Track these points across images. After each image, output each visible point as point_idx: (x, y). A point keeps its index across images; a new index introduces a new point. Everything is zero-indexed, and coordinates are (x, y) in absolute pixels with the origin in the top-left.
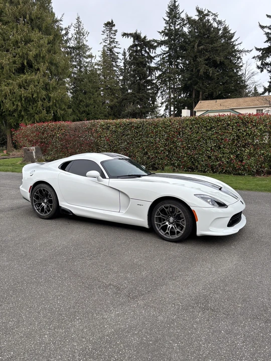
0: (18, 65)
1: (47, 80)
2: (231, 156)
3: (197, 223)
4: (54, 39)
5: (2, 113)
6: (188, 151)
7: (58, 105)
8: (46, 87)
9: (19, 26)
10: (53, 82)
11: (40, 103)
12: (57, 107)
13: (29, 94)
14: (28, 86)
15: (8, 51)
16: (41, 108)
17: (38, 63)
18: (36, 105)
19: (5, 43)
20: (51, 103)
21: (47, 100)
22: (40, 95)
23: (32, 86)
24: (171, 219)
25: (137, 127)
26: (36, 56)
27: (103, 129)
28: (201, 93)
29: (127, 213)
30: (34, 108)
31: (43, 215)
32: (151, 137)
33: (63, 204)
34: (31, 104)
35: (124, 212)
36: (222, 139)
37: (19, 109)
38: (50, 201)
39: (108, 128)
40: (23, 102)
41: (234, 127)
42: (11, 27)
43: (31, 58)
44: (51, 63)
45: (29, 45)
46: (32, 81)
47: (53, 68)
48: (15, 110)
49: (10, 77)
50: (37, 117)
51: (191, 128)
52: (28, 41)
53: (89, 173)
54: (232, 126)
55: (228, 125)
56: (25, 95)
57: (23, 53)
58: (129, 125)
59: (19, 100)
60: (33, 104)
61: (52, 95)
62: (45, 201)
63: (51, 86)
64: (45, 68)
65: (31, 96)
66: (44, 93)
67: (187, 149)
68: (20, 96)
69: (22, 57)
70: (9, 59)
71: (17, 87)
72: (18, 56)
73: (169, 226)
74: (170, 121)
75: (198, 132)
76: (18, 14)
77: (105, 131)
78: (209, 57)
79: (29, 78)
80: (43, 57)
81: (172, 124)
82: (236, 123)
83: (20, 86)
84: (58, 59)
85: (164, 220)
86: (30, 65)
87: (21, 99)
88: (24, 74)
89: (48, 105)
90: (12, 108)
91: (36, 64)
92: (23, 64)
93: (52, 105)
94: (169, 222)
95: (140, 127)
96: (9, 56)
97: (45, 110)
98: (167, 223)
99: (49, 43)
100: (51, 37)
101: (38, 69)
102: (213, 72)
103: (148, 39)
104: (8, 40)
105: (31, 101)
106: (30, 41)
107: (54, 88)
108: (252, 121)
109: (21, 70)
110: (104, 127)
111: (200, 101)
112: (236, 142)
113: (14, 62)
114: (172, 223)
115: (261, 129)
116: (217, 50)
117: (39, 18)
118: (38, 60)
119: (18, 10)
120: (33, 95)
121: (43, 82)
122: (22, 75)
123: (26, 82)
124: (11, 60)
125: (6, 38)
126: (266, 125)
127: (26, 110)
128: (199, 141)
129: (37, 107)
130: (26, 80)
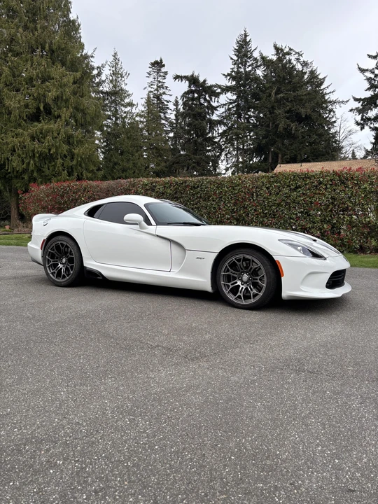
0: (32, 110)
1: (71, 132)
2: (325, 226)
3: (283, 279)
4: (82, 77)
5: (7, 174)
6: (265, 219)
7: (83, 165)
8: (69, 140)
9: (35, 58)
10: (78, 133)
11: (60, 161)
12: (82, 168)
13: (45, 148)
14: (44, 138)
15: (18, 90)
16: (60, 168)
17: (59, 108)
18: (53, 164)
19: (15, 80)
21: (68, 157)
22: (60, 151)
23: (49, 138)
24: (245, 277)
25: (194, 187)
26: (56, 99)
27: (147, 190)
28: (280, 156)
29: (182, 271)
30: (51, 168)
31: (60, 280)
32: (213, 201)
33: (89, 263)
34: (47, 162)
35: (177, 271)
36: (311, 203)
37: (31, 168)
38: (71, 260)
40: (36, 159)
41: (328, 186)
42: (24, 59)
43: (49, 100)
44: (77, 109)
45: (47, 83)
46: (49, 131)
47: (80, 115)
48: (25, 171)
49: (20, 125)
51: (268, 188)
52: (46, 78)
53: (128, 217)
54: (326, 185)
55: (320, 183)
56: (40, 150)
57: (39, 94)
58: (182, 184)
59: (31, 157)
60: (50, 162)
61: (76, 151)
62: (64, 260)
63: (75, 139)
64: (68, 114)
65: (47, 151)
66: (65, 147)
67: (264, 217)
68: (33, 151)
69: (37, 99)
70: (19, 101)
71: (28, 139)
72: (31, 97)
73: (241, 286)
74: (240, 179)
75: (278, 194)
76: (34, 42)
78: (290, 109)
79: (46, 127)
80: (67, 101)
81: (242, 182)
82: (331, 180)
83: (33, 138)
84: (86, 105)
85: (235, 278)
86: (48, 111)
87: (34, 155)
88: (39, 121)
89: (71, 164)
90: (20, 168)
91: (55, 109)
92: (38, 109)
93: (76, 165)
94: (242, 281)
95: (198, 187)
96: (20, 96)
97: (66, 171)
98: (239, 283)
99: (75, 83)
100: (78, 75)
101: (59, 116)
102: (296, 128)
103: (209, 83)
104: (18, 76)
105: (48, 158)
106: (50, 78)
107: (80, 142)
108: (352, 178)
109: (35, 117)
110: (147, 187)
111: (279, 165)
112: (331, 206)
113: (27, 106)
114: (246, 283)
115: (366, 188)
116: (302, 100)
117: (63, 49)
118: (59, 104)
119: (34, 38)
120: (50, 150)
121: (65, 133)
122: (36, 124)
123: (41, 133)
124: (22, 103)
125: (16, 73)
126: (372, 184)
127: (40, 170)
128: (279, 205)
129: (55, 166)
130: (41, 130)
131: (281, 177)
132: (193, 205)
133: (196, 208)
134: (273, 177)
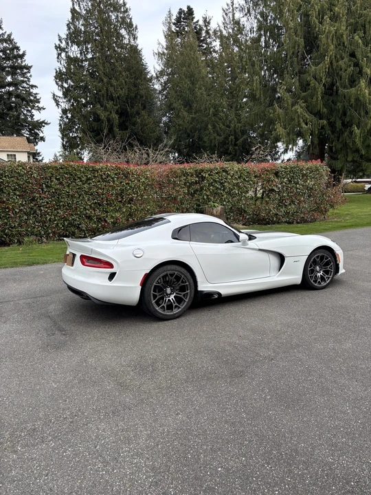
2: (116, 214)
3: (340, 264)
24: (318, 268)
33: (203, 286)
35: (277, 275)
36: (102, 194)
41: (115, 179)
54: (112, 178)
55: (108, 176)
62: (168, 291)
82: (116, 174)
131: (70, 169)
134: (62, 168)
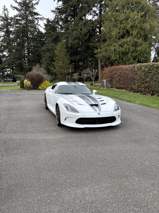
0: (121, 34)
1: (136, 40)
4: (146, 13)
7: (141, 55)
8: (135, 45)
9: (124, 11)
10: (140, 41)
11: (130, 54)
13: (124, 50)
14: (124, 45)
15: (117, 27)
17: (133, 30)
20: (137, 54)
21: (135, 52)
22: (130, 50)
23: (126, 45)
25: (157, 67)
26: (132, 27)
27: (139, 69)
30: (127, 58)
37: (118, 59)
39: (140, 69)
40: (120, 55)
42: (121, 13)
43: (128, 28)
44: (141, 29)
46: (126, 42)
47: (142, 32)
48: (116, 60)
49: (116, 41)
50: (127, 63)
56: (121, 51)
57: (124, 26)
58: (153, 66)
59: (118, 54)
61: (138, 49)
63: (138, 43)
64: (136, 33)
66: (133, 48)
68: (119, 52)
69: (124, 29)
70: (116, 32)
71: (118, 47)
72: (121, 29)
77: (139, 70)
79: (125, 40)
80: (136, 27)
84: (146, 26)
86: (128, 32)
89: (135, 55)
90: (114, 59)
91: (131, 31)
92: (124, 33)
97: (132, 59)
100: (143, 13)
101: (132, 35)
105: (125, 54)
107: (141, 44)
109: (123, 37)
110: (139, 68)
113: (119, 33)
120: (126, 50)
122: (122, 40)
123: (123, 43)
124: (117, 32)
127: (122, 59)
129: (128, 57)
130: (124, 42)
132: (156, 76)
133: (156, 78)
